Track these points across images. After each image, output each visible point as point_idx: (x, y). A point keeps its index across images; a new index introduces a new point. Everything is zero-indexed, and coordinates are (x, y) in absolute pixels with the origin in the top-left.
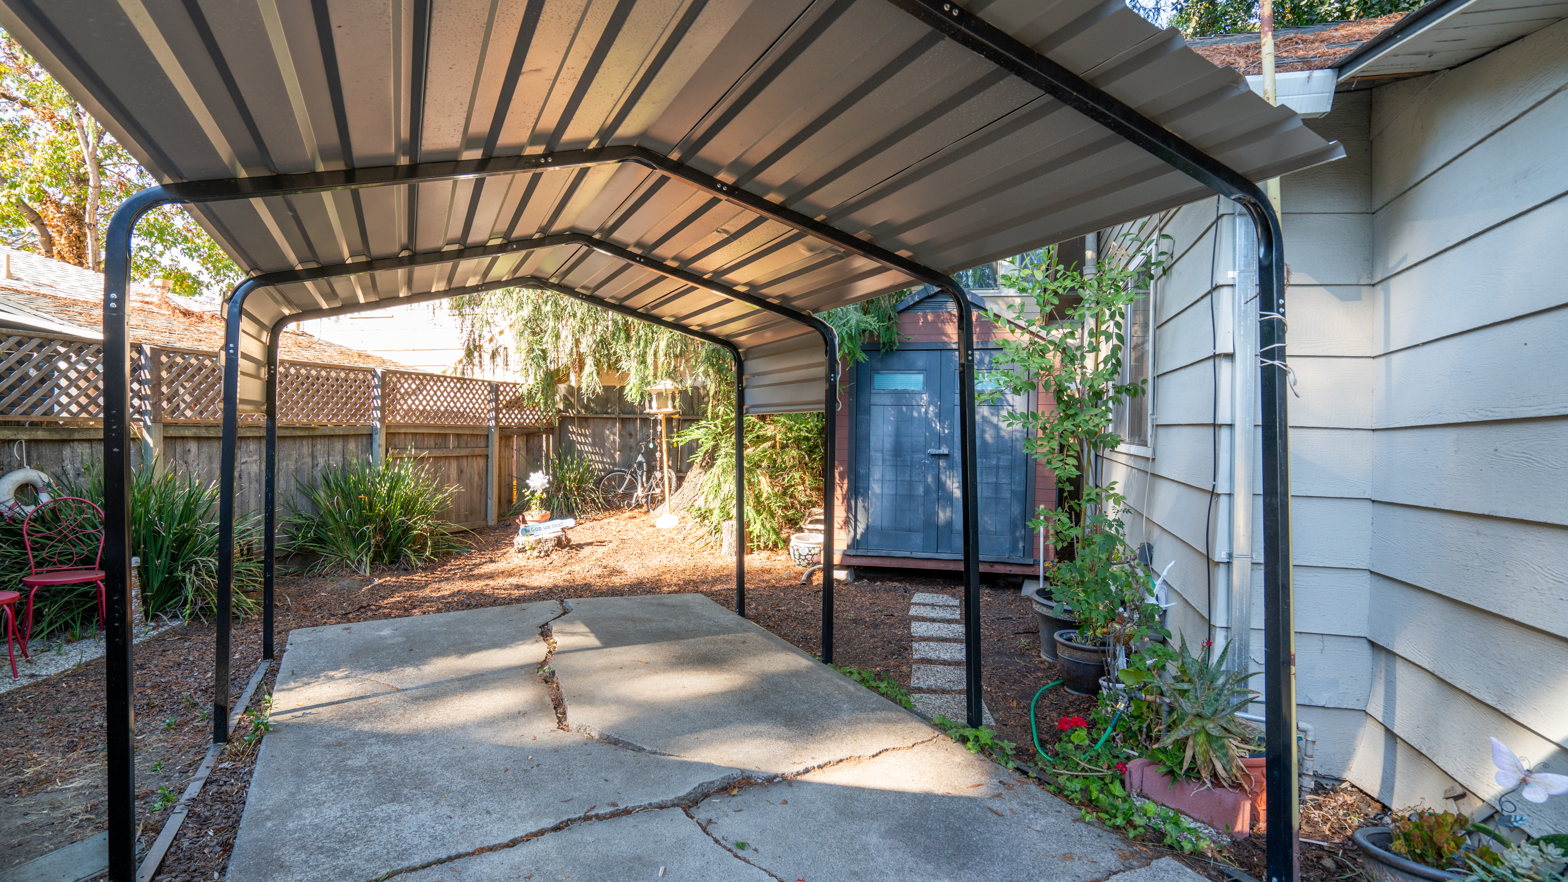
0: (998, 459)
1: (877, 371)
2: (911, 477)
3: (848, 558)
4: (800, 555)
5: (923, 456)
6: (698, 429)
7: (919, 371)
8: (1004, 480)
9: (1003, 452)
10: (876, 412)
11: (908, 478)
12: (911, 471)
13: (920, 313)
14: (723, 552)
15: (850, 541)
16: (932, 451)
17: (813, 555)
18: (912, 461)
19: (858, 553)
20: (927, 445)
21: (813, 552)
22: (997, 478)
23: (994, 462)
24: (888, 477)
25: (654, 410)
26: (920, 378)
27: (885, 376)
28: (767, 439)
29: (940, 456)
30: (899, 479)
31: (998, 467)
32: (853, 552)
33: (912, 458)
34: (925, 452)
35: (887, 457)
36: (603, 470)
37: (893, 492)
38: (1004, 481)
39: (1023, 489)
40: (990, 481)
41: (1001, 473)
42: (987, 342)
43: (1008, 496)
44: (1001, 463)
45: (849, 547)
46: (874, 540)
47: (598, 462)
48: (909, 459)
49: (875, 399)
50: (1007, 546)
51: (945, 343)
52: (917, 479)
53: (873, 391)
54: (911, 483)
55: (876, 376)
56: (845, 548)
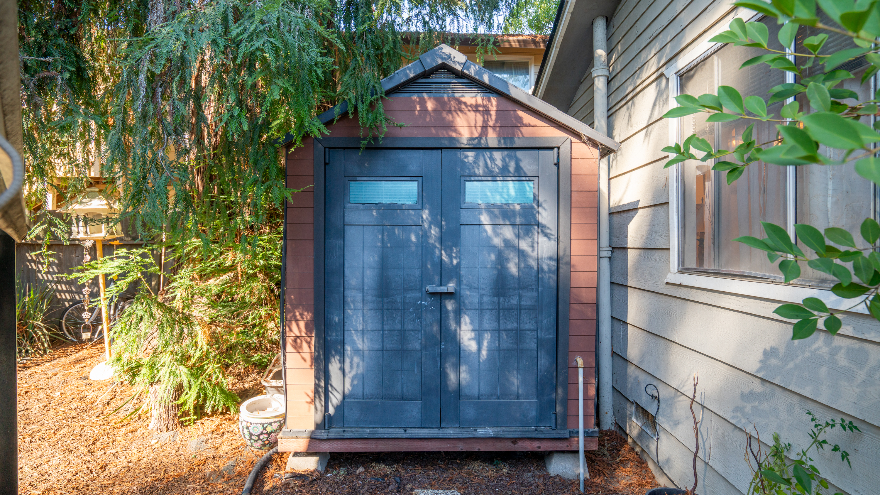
0: (520, 297)
1: (354, 178)
2: (403, 323)
3: (317, 443)
4: (251, 435)
5: (418, 295)
6: (112, 259)
7: (412, 177)
8: (528, 324)
9: (525, 288)
10: (352, 234)
11: (399, 327)
12: (403, 316)
13: (415, 97)
14: (150, 427)
15: (319, 417)
16: (432, 288)
17: (269, 434)
18: (403, 303)
19: (331, 436)
20: (425, 279)
21: (269, 429)
22: (518, 323)
23: (514, 301)
24: (370, 326)
25: (81, 236)
26: (412, 187)
27: (365, 184)
28: (226, 270)
29: (442, 295)
30: (386, 327)
31: (519, 308)
32: (323, 434)
33: (404, 298)
34: (421, 290)
35: (369, 298)
36: (71, 300)
37: (379, 346)
38: (528, 326)
39: (552, 336)
40: (509, 327)
41: (524, 317)
42: (512, 139)
43: (534, 346)
44: (523, 303)
45: (318, 426)
46: (352, 414)
47: (64, 292)
48: (399, 299)
49: (351, 217)
50: (534, 413)
51: (452, 139)
52: (410, 327)
53: (348, 206)
54: (403, 333)
55: (353, 185)
56: (312, 428)
